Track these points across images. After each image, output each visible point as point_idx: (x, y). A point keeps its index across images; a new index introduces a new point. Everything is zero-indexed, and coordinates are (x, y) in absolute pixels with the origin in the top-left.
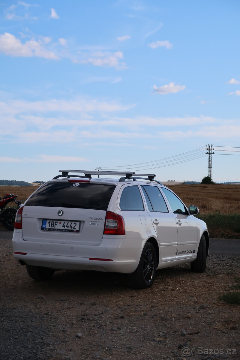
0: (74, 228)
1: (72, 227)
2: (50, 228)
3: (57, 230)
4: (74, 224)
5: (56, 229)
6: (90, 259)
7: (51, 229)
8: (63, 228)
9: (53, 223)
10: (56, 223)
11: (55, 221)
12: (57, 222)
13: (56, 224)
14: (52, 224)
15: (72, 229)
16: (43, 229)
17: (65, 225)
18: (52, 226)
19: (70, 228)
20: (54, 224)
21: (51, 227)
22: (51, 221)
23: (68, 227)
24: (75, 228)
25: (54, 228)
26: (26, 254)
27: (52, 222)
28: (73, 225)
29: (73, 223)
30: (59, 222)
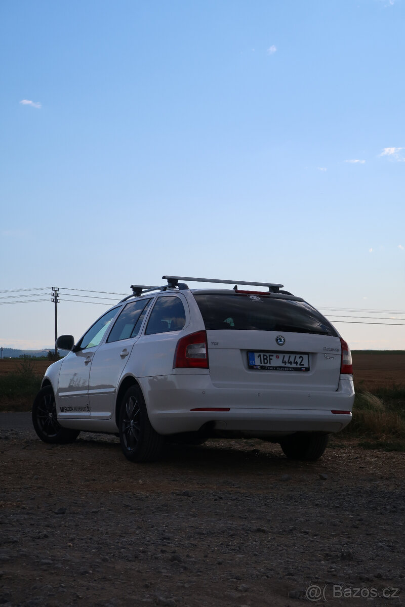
0: (300, 365)
1: (297, 363)
2: (263, 365)
3: (276, 368)
4: (300, 358)
5: (273, 367)
6: (333, 412)
7: (265, 367)
8: (283, 365)
9: (265, 357)
10: (271, 357)
11: (268, 354)
12: (273, 356)
13: (272, 359)
14: (264, 359)
15: (298, 366)
16: (251, 367)
17: (286, 359)
18: (266, 361)
19: (294, 365)
20: (268, 359)
21: (264, 363)
22: (262, 354)
23: (291, 363)
24: (303, 365)
25: (268, 365)
26: (228, 409)
27: (264, 355)
28: (299, 360)
29: (298, 356)
30: (275, 355)
